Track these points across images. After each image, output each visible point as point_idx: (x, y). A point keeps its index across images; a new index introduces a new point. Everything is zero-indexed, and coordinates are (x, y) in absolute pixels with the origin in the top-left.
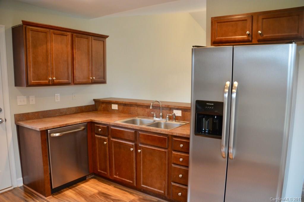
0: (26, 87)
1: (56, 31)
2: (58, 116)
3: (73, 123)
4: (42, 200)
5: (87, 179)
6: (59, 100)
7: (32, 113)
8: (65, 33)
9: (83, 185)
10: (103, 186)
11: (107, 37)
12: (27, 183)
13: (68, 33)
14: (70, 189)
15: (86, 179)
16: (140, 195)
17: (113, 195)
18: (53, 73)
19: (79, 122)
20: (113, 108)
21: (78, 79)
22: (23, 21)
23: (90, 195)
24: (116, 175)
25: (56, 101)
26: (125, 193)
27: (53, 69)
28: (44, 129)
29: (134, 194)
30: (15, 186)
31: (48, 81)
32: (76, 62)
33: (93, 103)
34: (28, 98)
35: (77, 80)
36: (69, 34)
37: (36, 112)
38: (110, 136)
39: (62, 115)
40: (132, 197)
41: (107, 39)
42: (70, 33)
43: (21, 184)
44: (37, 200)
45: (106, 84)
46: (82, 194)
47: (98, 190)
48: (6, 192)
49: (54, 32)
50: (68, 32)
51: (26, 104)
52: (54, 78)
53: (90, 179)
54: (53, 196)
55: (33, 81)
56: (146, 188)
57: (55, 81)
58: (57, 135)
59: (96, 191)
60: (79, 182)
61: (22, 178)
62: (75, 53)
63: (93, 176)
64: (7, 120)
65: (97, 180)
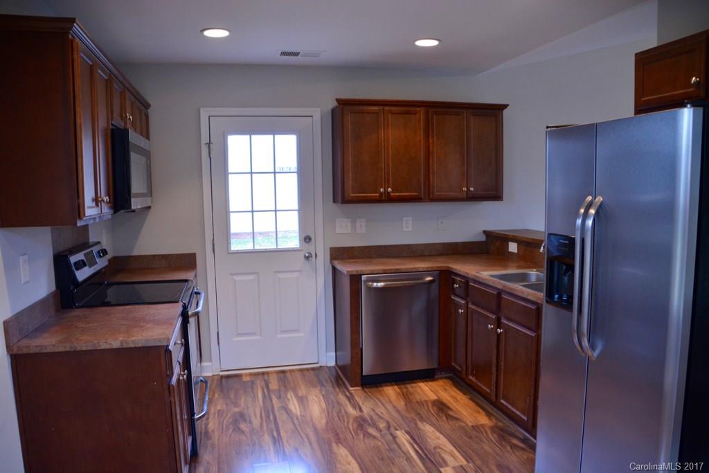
0: (342, 203)
1: (394, 109)
2: (405, 257)
3: (411, 269)
4: (345, 390)
5: (436, 376)
6: (410, 229)
7: (360, 247)
8: (413, 109)
9: (422, 385)
10: (453, 393)
11: (505, 106)
12: (340, 363)
13: (418, 109)
14: (397, 385)
15: (433, 377)
16: (500, 421)
17: (454, 410)
18: (389, 180)
19: (423, 268)
20: (510, 250)
21: (437, 191)
22: (338, 100)
23: (418, 400)
24: (473, 375)
25: (405, 229)
26: (479, 412)
27: (388, 174)
28: (355, 273)
29: (493, 418)
30: (323, 363)
31: (378, 195)
32: (433, 161)
33: (483, 238)
34: (354, 222)
35: (436, 193)
36: (421, 111)
37: (366, 247)
38: (469, 299)
39: (415, 256)
40: (483, 420)
41: (505, 112)
42: (424, 108)
43: (332, 363)
44: (338, 387)
45: (502, 200)
46: (408, 396)
47: (437, 396)
48: (307, 369)
49: (390, 110)
50: (419, 106)
51: (349, 231)
52: (390, 190)
53: (442, 378)
54: (363, 389)
55: (353, 193)
56: (506, 406)
57: (392, 194)
58: (380, 284)
59: (433, 397)
60: (420, 379)
61: (333, 354)
62: (433, 143)
63: (451, 375)
64: (318, 255)
65: (451, 382)
